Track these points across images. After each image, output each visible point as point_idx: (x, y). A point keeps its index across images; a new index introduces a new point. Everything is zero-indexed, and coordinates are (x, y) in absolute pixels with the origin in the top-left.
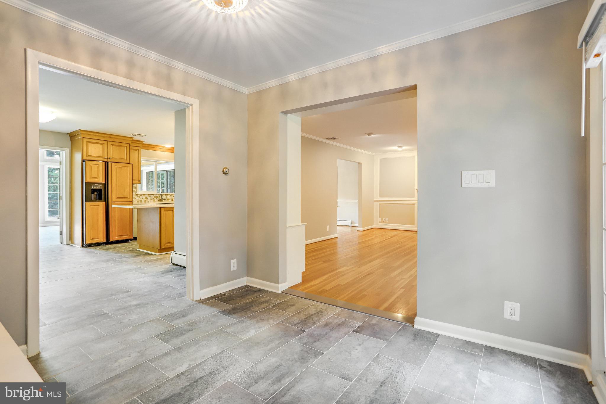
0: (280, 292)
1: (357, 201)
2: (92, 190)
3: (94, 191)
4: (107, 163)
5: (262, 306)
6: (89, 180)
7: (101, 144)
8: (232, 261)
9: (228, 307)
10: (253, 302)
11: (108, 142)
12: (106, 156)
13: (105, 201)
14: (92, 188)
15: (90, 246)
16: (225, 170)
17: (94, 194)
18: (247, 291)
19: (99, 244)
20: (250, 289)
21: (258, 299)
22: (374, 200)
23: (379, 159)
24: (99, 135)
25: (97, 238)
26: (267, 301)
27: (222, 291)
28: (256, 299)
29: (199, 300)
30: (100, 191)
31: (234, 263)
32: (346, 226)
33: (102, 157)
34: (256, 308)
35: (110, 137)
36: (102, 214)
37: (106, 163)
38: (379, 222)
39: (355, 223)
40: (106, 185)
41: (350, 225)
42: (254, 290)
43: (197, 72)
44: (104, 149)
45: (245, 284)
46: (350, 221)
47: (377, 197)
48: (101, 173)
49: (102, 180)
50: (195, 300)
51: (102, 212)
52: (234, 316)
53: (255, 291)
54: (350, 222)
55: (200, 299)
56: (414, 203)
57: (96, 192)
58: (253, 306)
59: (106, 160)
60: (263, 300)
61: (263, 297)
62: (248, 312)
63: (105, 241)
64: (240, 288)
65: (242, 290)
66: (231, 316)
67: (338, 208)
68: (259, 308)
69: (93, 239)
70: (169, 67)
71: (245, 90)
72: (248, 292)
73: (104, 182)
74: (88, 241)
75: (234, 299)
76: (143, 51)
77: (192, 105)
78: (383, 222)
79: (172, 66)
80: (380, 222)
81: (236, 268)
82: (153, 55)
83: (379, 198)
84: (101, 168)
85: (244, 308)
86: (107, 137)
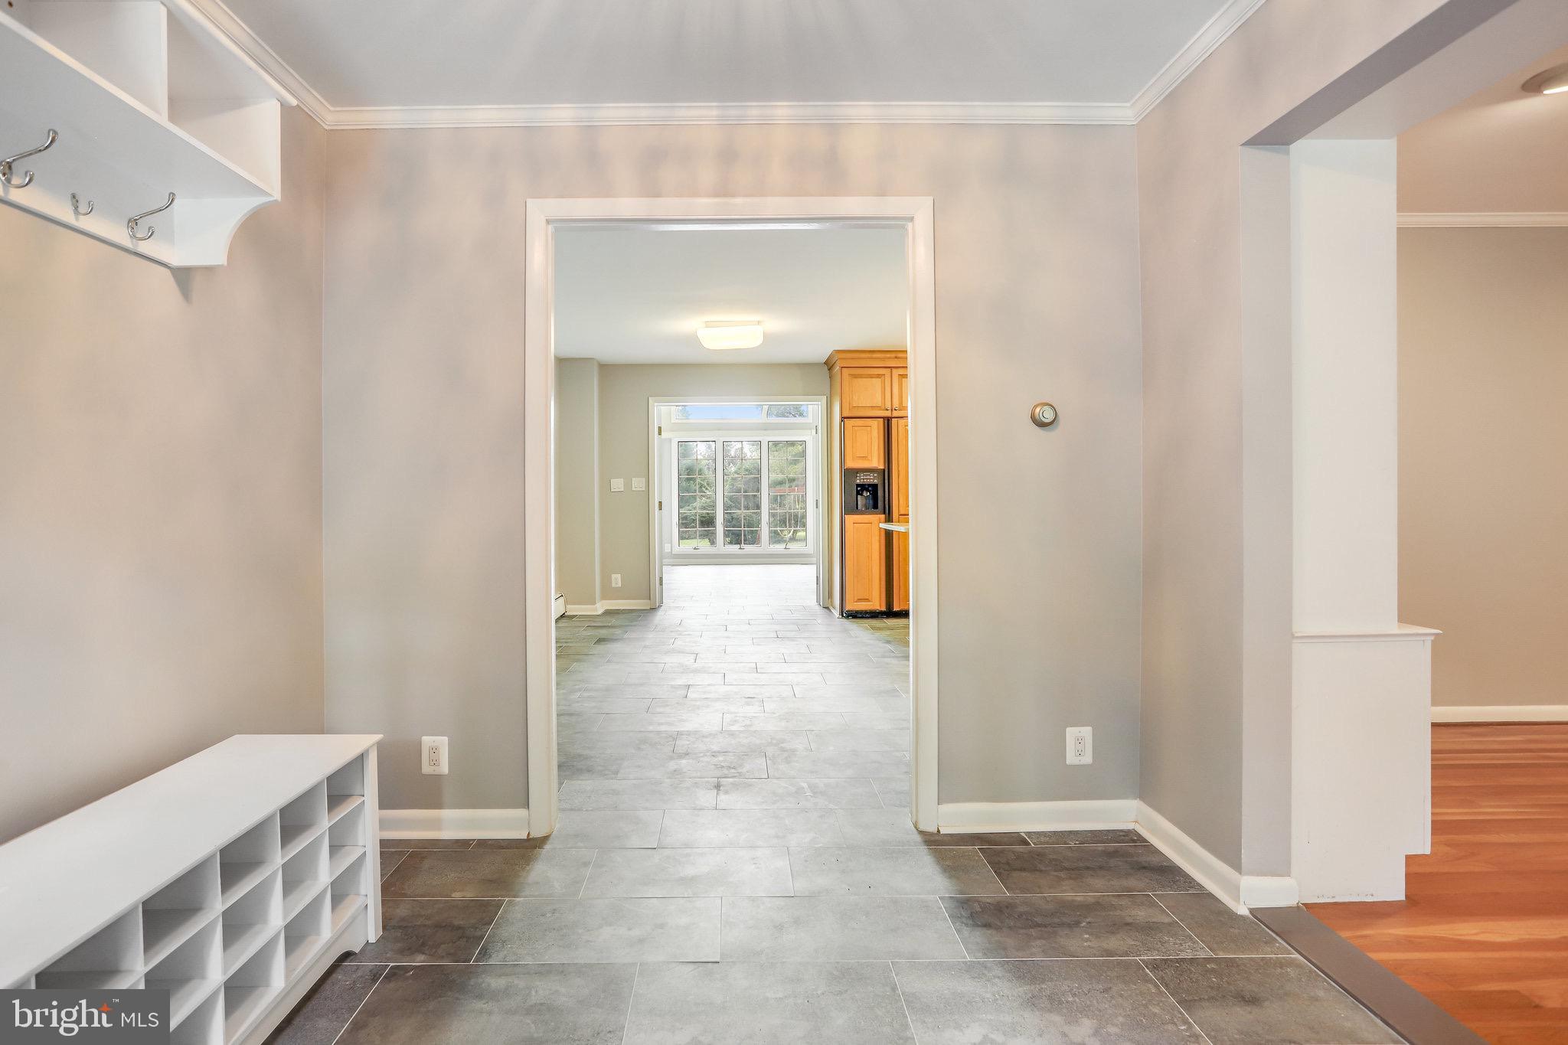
0: (1242, 910)
2: (858, 485)
3: (862, 488)
4: (888, 420)
5: (1113, 942)
6: (851, 464)
7: (879, 376)
8: (1071, 733)
9: (992, 889)
10: (1088, 908)
11: (894, 371)
12: (888, 406)
13: (884, 513)
14: (858, 481)
15: (854, 615)
16: (1038, 410)
17: (862, 495)
18: (1114, 854)
19: (874, 615)
20: (1132, 850)
21: (1124, 902)
24: (875, 355)
25: (867, 600)
26: (1149, 929)
27: (1023, 828)
28: (1115, 901)
29: (932, 834)
30: (875, 487)
31: (1079, 741)
33: (878, 408)
34: (1082, 943)
35: (896, 357)
36: (878, 544)
37: (886, 422)
40: (886, 474)
42: (1145, 859)
43: (921, 111)
44: (884, 388)
45: (1130, 826)
48: (876, 448)
49: (876, 462)
50: (922, 828)
51: (877, 538)
52: (978, 936)
53: (1144, 868)
55: (939, 831)
57: (867, 490)
58: (1077, 923)
59: (888, 414)
60: (1141, 914)
61: (1153, 904)
62: (1038, 942)
63: (884, 609)
64: (1097, 836)
65: (1100, 847)
66: (966, 931)
68: (1094, 943)
69: (860, 600)
70: (833, 129)
71: (1123, 113)
72: (1113, 862)
73: (882, 468)
74: (850, 606)
75: (1041, 871)
76: (754, 111)
77: (912, 219)
79: (838, 122)
81: (1087, 759)
82: (782, 111)
84: (875, 433)
85: (1038, 920)
86: (890, 358)
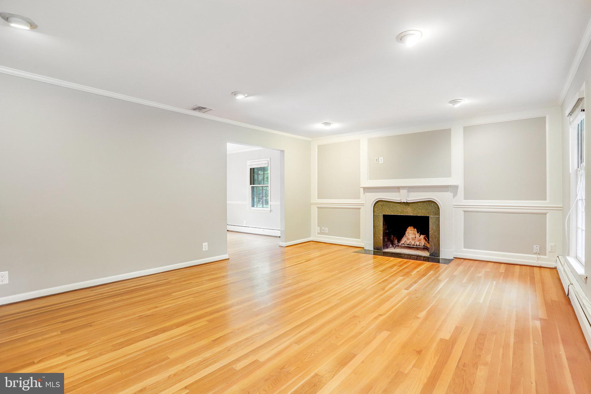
23: (317, 146)
38: (317, 233)
47: (315, 199)
56: (359, 207)
78: (321, 233)
80: (318, 234)
83: (317, 200)
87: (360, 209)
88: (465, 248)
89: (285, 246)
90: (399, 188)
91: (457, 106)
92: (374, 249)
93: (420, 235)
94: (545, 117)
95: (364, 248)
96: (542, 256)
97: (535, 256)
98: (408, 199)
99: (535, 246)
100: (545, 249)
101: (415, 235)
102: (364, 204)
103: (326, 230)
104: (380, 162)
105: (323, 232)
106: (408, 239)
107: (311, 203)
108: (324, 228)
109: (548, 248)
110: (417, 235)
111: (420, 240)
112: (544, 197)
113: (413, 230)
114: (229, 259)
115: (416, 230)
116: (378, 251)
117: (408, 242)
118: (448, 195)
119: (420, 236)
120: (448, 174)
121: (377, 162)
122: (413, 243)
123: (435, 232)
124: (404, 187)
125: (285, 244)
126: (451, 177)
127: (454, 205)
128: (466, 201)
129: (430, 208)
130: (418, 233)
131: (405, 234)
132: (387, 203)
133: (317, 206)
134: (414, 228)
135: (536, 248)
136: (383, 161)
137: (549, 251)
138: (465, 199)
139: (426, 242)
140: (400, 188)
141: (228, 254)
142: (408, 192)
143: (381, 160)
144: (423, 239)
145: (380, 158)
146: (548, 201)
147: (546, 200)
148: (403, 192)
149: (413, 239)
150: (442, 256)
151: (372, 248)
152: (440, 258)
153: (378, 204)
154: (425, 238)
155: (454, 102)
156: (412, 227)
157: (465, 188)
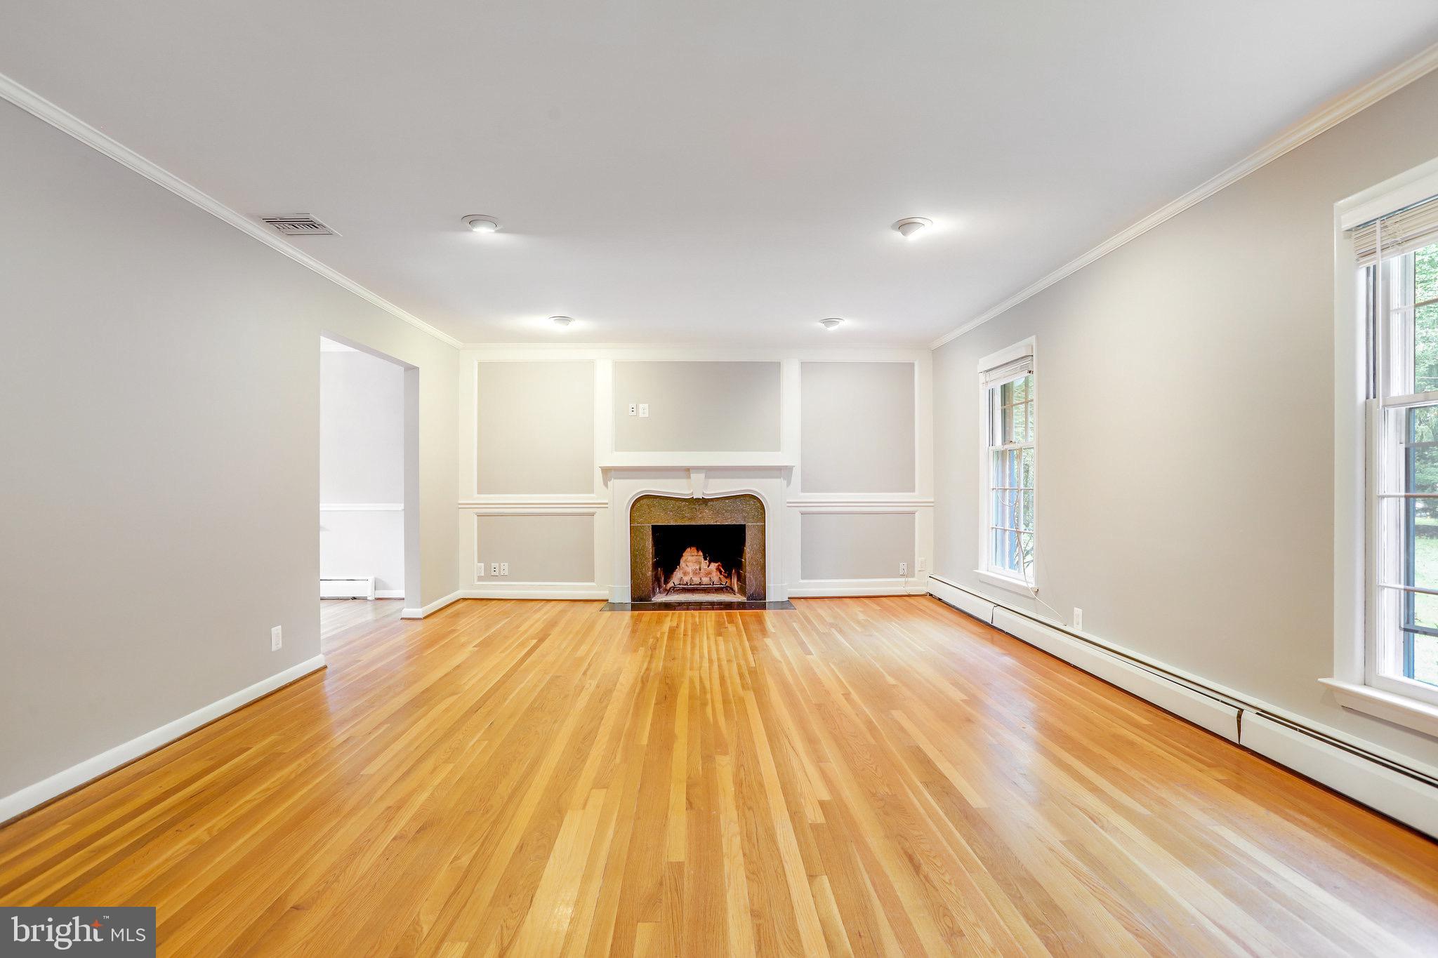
1: (401, 507)
22: (460, 502)
23: (476, 364)
32: (354, 598)
38: (476, 578)
39: (385, 587)
41: (369, 593)
46: (371, 579)
47: (469, 493)
54: (370, 584)
56: (591, 510)
67: (322, 534)
78: (489, 576)
80: (480, 579)
83: (476, 495)
87: (593, 514)
88: (803, 578)
89: (421, 616)
90: (689, 470)
91: (832, 329)
92: (633, 599)
93: (710, 563)
94: (912, 365)
95: (608, 600)
96: (910, 579)
97: (903, 579)
98: (707, 493)
99: (901, 564)
100: (914, 567)
101: (700, 563)
102: (607, 504)
103: (505, 568)
104: (641, 415)
105: (493, 573)
106: (685, 574)
107: (460, 504)
108: (493, 565)
109: (917, 567)
110: (704, 564)
111: (708, 574)
112: (912, 489)
113: (696, 554)
114: (325, 667)
115: (701, 553)
116: (640, 600)
117: (686, 579)
118: (778, 483)
119: (708, 567)
120: (776, 446)
121: (634, 413)
122: (696, 580)
123: (756, 554)
124: (698, 469)
125: (419, 612)
126: (779, 450)
127: (788, 503)
128: (803, 494)
129: (748, 509)
130: (705, 559)
131: (679, 564)
132: (661, 501)
133: (477, 510)
134: (698, 551)
135: (903, 566)
136: (647, 411)
137: (919, 569)
138: (803, 490)
139: (722, 576)
140: (691, 471)
141: (323, 654)
142: (707, 477)
143: (644, 410)
144: (715, 570)
145: (641, 406)
146: (917, 493)
147: (914, 491)
148: (697, 478)
149: (695, 573)
150: (771, 596)
151: (628, 600)
152: (767, 601)
153: (641, 504)
154: (718, 569)
155: (828, 322)
156: (694, 549)
157: (803, 472)
